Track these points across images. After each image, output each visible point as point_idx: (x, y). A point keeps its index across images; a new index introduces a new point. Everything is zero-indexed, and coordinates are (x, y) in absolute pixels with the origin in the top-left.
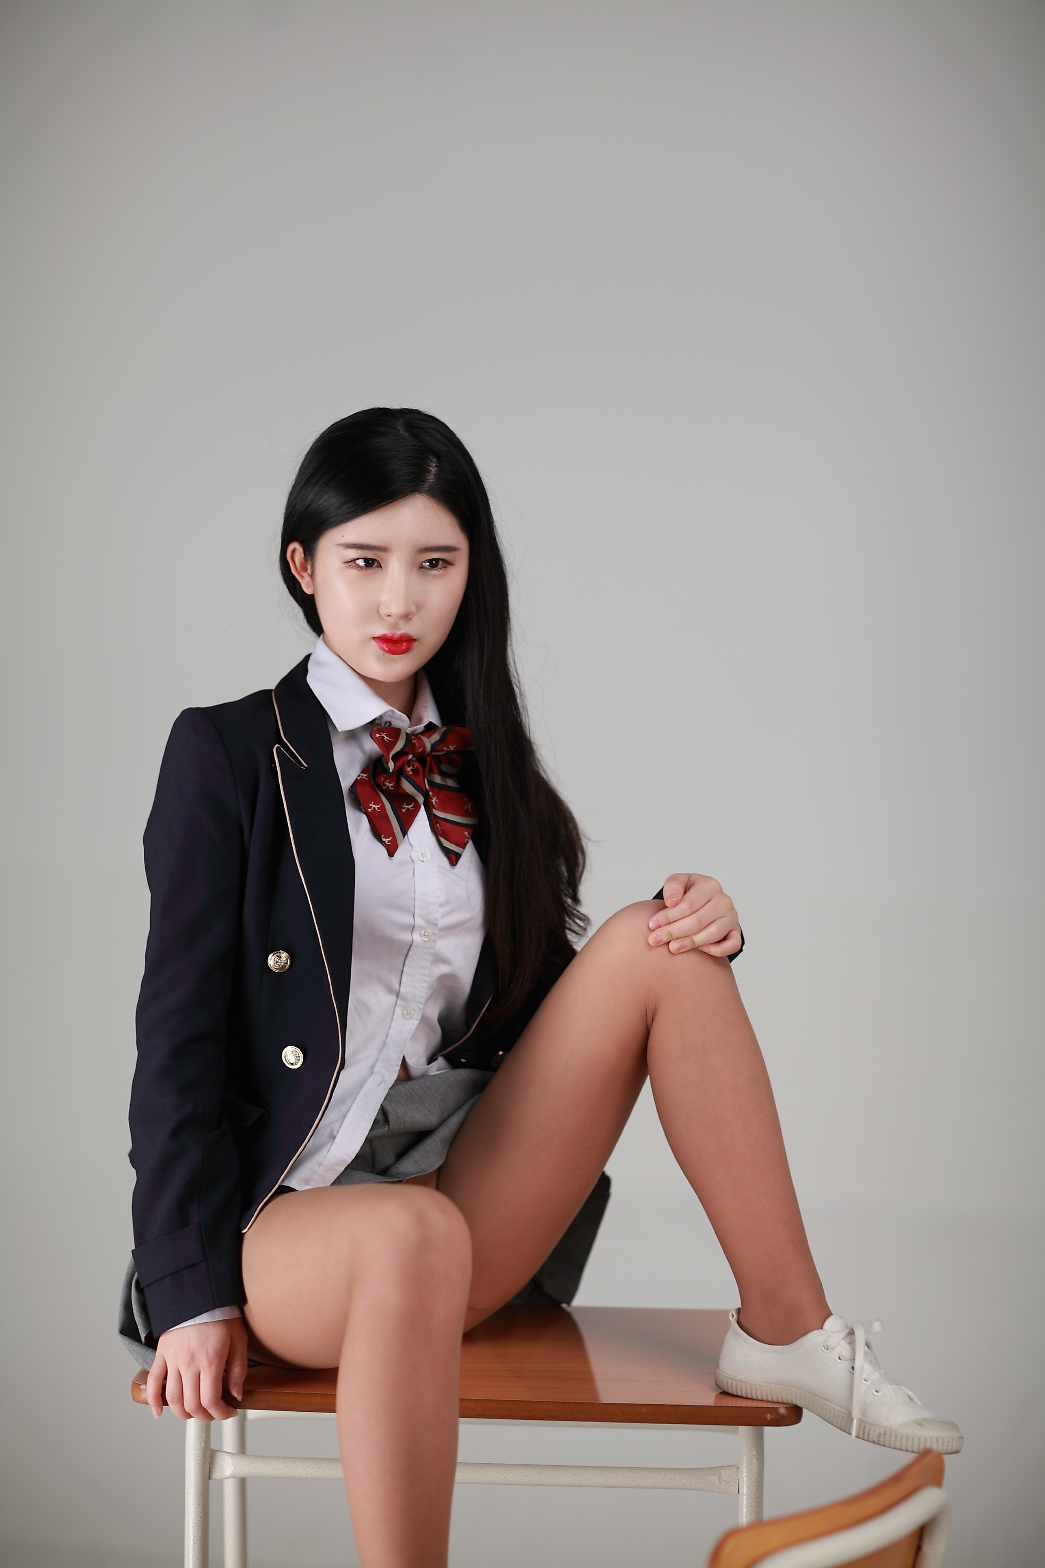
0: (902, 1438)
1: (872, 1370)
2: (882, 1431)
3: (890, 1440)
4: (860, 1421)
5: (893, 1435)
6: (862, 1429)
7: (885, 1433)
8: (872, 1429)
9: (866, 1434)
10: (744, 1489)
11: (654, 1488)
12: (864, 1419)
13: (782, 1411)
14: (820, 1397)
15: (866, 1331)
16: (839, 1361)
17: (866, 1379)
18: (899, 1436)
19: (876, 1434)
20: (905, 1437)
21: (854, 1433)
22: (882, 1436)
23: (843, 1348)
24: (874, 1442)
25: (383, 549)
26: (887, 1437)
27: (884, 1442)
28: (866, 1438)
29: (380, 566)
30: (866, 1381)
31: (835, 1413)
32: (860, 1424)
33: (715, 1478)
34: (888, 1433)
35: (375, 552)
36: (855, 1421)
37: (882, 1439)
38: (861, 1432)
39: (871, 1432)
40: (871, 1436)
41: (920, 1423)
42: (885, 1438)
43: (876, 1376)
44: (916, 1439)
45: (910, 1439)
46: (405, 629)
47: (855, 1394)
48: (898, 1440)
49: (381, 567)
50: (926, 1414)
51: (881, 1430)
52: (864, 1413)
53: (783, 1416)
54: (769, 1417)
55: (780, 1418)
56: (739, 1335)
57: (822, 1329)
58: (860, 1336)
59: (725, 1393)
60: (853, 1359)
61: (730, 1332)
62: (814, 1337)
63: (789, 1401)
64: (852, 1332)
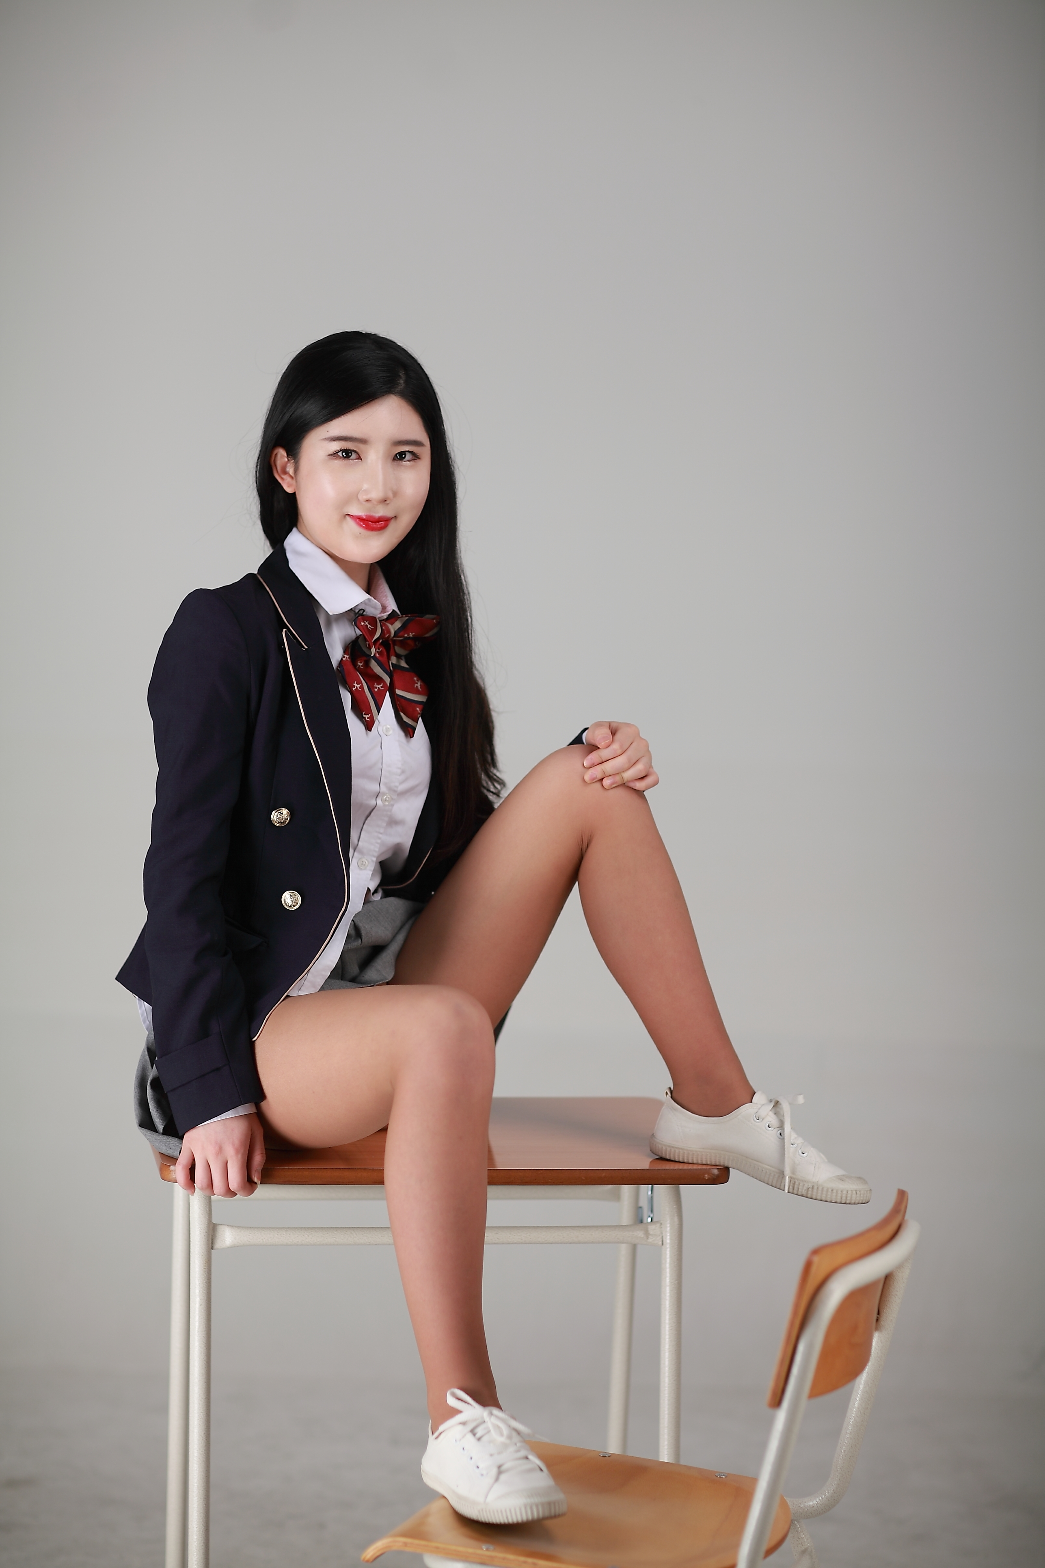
0: (827, 1190)
1: (796, 1136)
2: (810, 1186)
3: (817, 1193)
4: (791, 1178)
5: (820, 1189)
6: (791, 1184)
7: (813, 1187)
8: (801, 1184)
9: (795, 1189)
10: (668, 1240)
11: (592, 1243)
12: (794, 1176)
13: (716, 1172)
14: (752, 1159)
15: (790, 1104)
16: (770, 1129)
17: (792, 1143)
18: (825, 1189)
19: (805, 1188)
20: (830, 1190)
21: (786, 1188)
22: (810, 1189)
23: (772, 1119)
24: (802, 1196)
25: (363, 441)
26: (815, 1191)
27: (812, 1195)
28: (795, 1192)
29: (359, 458)
30: (792, 1145)
31: (766, 1172)
32: (791, 1181)
33: (641, 1233)
34: (816, 1188)
35: (356, 444)
36: (787, 1177)
37: (810, 1192)
38: (791, 1187)
39: (800, 1187)
40: (800, 1190)
41: (841, 1179)
42: (812, 1191)
43: (800, 1141)
44: (839, 1192)
45: (835, 1191)
46: (380, 512)
47: (786, 1155)
48: (824, 1193)
49: (361, 459)
50: (841, 1172)
51: (810, 1184)
52: (793, 1171)
53: (718, 1176)
54: (706, 1177)
55: (715, 1177)
56: (676, 1110)
57: (751, 1102)
58: (785, 1106)
59: (662, 1159)
60: (781, 1126)
61: (664, 1107)
62: (746, 1110)
63: (722, 1164)
64: (777, 1104)
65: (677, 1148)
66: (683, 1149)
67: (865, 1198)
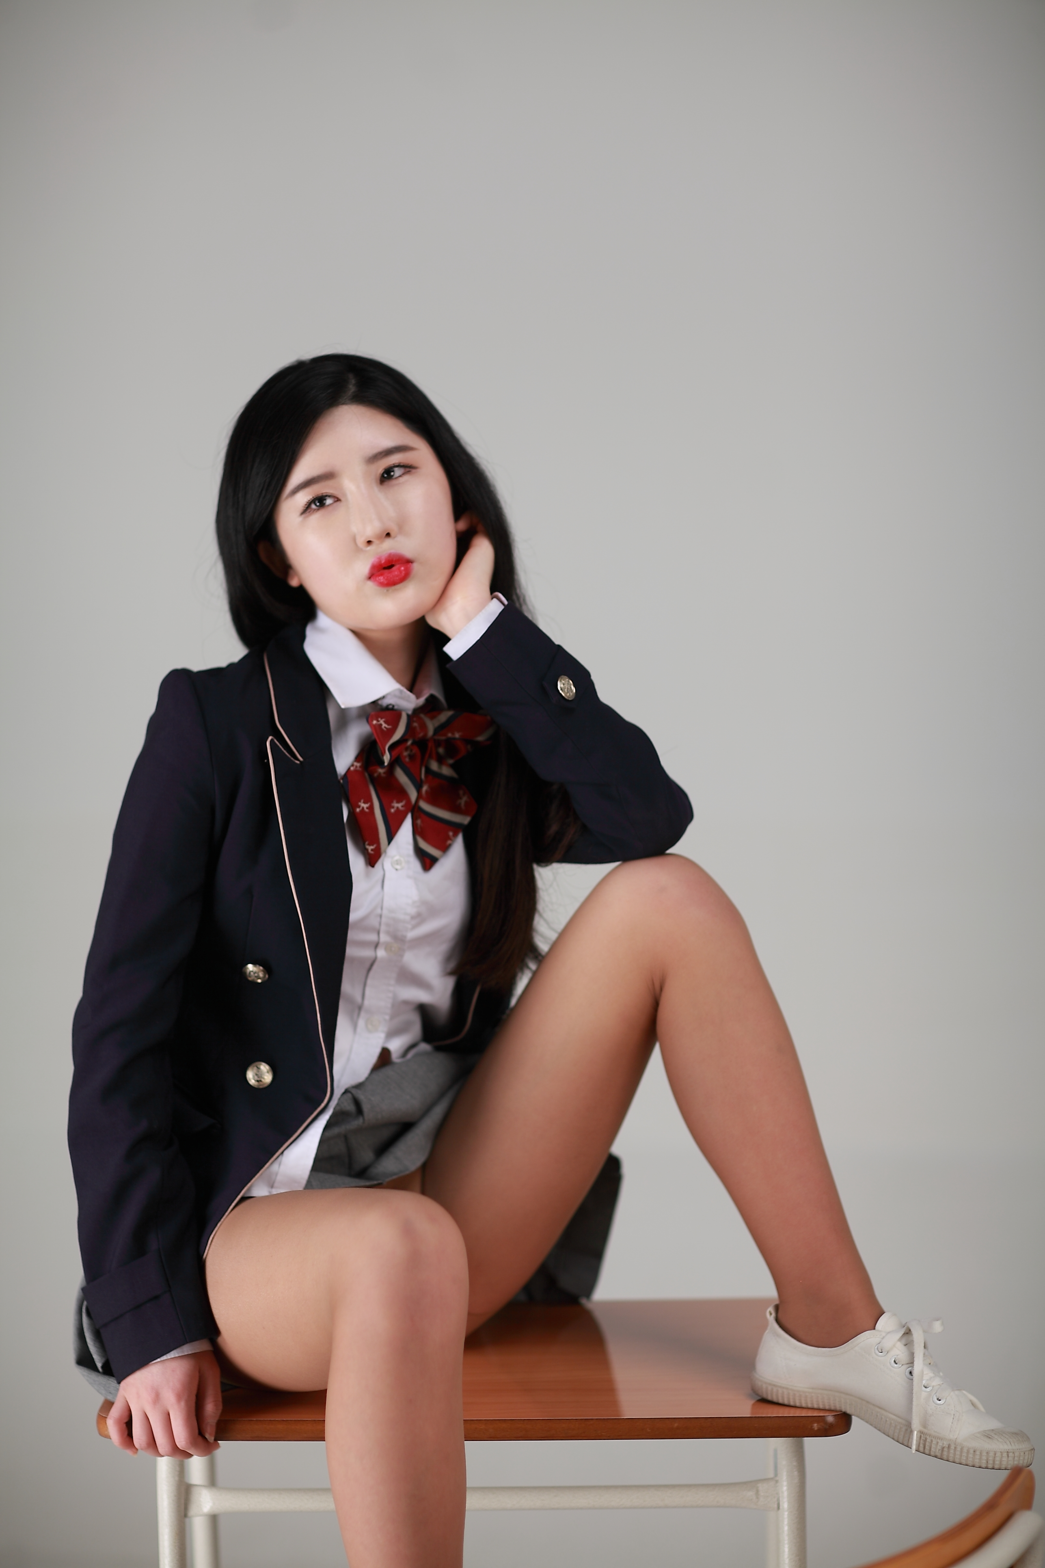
0: (968, 1452)
1: (932, 1375)
2: (946, 1444)
3: (955, 1454)
4: (921, 1433)
5: (959, 1449)
6: (922, 1442)
7: (949, 1447)
8: (934, 1442)
9: (927, 1447)
10: (785, 1505)
12: (925, 1431)
13: (830, 1419)
14: (874, 1405)
16: (896, 1365)
17: (925, 1385)
18: (965, 1450)
19: (939, 1448)
20: (971, 1451)
21: (914, 1447)
22: (946, 1449)
23: (900, 1351)
24: (936, 1457)
26: (952, 1451)
27: (948, 1456)
28: (927, 1451)
30: (926, 1388)
31: (891, 1423)
32: (921, 1436)
33: (751, 1494)
34: (953, 1447)
36: (915, 1433)
37: (945, 1453)
38: (921, 1445)
39: (933, 1446)
40: (933, 1449)
41: (988, 1435)
42: (949, 1452)
43: (937, 1382)
44: (984, 1454)
45: (978, 1453)
47: (914, 1403)
48: (964, 1454)
50: (993, 1424)
51: (945, 1443)
52: (925, 1425)
53: (831, 1425)
54: (816, 1426)
55: (827, 1427)
56: (778, 1336)
57: (874, 1329)
58: (918, 1336)
59: (764, 1401)
60: (911, 1363)
61: (767, 1331)
62: (866, 1339)
63: (838, 1409)
64: (908, 1332)
65: (780, 1387)
66: (787, 1389)
67: (1026, 1461)
